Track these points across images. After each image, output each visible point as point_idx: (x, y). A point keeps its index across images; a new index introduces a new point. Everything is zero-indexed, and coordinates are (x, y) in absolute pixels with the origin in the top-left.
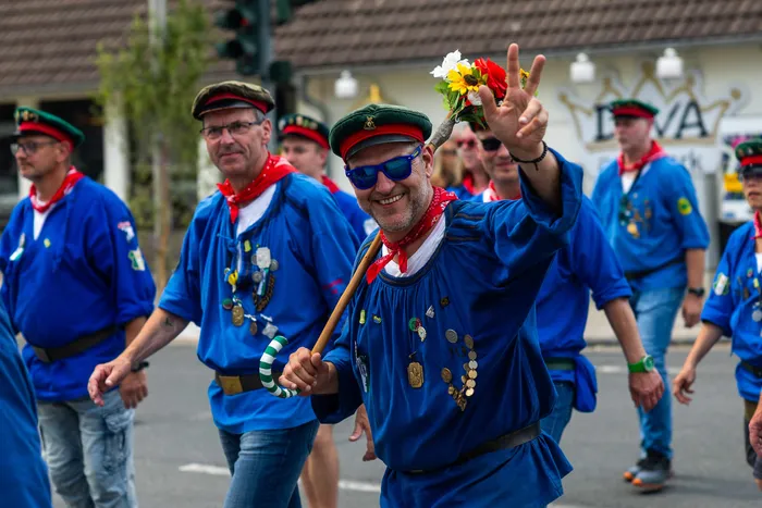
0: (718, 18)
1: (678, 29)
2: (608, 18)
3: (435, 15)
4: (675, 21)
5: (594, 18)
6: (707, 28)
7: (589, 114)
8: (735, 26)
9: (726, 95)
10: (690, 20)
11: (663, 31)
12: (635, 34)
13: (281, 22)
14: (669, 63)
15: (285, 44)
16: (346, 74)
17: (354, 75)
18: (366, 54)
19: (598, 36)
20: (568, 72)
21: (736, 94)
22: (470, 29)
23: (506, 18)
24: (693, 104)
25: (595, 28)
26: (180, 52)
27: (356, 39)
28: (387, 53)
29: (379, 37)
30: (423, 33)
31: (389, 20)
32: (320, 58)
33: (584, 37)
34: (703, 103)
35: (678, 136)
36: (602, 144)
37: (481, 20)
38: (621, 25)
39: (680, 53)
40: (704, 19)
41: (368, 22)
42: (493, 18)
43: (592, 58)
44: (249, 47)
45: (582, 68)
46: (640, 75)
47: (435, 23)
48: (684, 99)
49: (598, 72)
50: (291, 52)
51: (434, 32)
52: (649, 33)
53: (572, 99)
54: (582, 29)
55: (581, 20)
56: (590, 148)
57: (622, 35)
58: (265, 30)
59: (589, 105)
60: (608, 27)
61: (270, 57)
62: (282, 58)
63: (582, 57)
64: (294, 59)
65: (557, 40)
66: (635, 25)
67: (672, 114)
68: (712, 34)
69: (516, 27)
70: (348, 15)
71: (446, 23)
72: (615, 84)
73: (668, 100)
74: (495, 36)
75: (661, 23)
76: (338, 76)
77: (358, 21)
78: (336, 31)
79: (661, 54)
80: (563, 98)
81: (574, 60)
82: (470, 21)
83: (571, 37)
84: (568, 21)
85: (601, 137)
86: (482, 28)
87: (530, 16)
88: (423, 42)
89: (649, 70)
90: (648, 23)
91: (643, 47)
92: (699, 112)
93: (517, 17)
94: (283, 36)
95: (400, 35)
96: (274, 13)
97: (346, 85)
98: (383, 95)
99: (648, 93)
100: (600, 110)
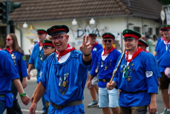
0: (102, 12)
1: (94, 14)
2: (80, 12)
3: (44, 11)
4: (93, 13)
5: (77, 12)
6: (100, 14)
7: (76, 32)
8: (106, 14)
9: (104, 28)
10: (96, 13)
11: (91, 15)
12: (85, 15)
13: (11, 12)
14: (92, 22)
15: (12, 17)
16: (25, 23)
17: (27, 23)
18: (29, 19)
19: (78, 16)
20: (71, 23)
21: (106, 28)
22: (51, 14)
23: (59, 12)
24: (97, 30)
25: (77, 14)
27: (27, 16)
28: (34, 19)
29: (32, 15)
30: (41, 15)
31: (34, 12)
32: (19, 20)
33: (75, 16)
34: (99, 30)
36: (78, 38)
37: (54, 12)
38: (82, 13)
39: (94, 19)
40: (99, 12)
41: (30, 12)
42: (56, 12)
43: (76, 20)
44: (4, 17)
45: (74, 22)
46: (86, 24)
47: (44, 13)
48: (95, 29)
49: (78, 23)
50: (14, 18)
51: (44, 14)
52: (88, 15)
54: (74, 14)
55: (74, 12)
56: (76, 39)
57: (83, 15)
58: (8, 14)
59: (76, 30)
60: (80, 14)
61: (9, 19)
62: (11, 20)
63: (74, 20)
64: (14, 20)
65: (69, 16)
66: (85, 13)
67: (93, 32)
68: (101, 16)
69: (61, 13)
70: (26, 10)
71: (46, 12)
73: (92, 29)
74: (57, 15)
75: (91, 13)
76: (24, 23)
77: (28, 12)
78: (23, 14)
79: (90, 19)
80: (70, 28)
81: (73, 20)
82: (51, 12)
83: (72, 16)
84: (72, 12)
85: (78, 37)
86: (54, 14)
87: (64, 11)
88: (42, 16)
89: (88, 23)
90: (88, 13)
91: (87, 18)
92: (98, 31)
93: (61, 11)
94: (12, 15)
95: (37, 15)
96: (10, 10)
97: (25, 25)
98: (33, 27)
99: (88, 28)
100: (78, 31)
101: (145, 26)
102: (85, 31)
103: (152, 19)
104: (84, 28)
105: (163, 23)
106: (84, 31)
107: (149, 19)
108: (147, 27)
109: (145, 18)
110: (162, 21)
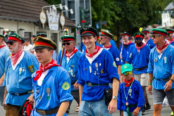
101: (21, 30)
103: (30, 22)
105: (43, 26)
107: (25, 22)
108: (23, 31)
109: (21, 21)
110: (42, 24)
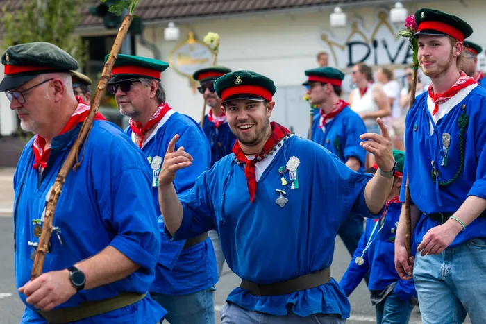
7: (342, 48)
14: (398, 12)
16: (171, 24)
17: (177, 25)
20: (328, 20)
26: (59, 12)
32: (153, 13)
35: (405, 62)
36: (351, 69)
39: (406, 6)
43: (344, 10)
45: (338, 17)
46: (378, 21)
53: (330, 38)
59: (343, 43)
63: (337, 9)
67: (400, 48)
72: (360, 28)
73: (397, 39)
76: (167, 26)
79: (392, 7)
80: (324, 38)
81: (333, 12)
85: (351, 65)
89: (383, 17)
97: (171, 32)
98: (195, 38)
99: (383, 34)
100: (350, 45)
102: (375, 44)
104: (369, 36)
106: (371, 45)
